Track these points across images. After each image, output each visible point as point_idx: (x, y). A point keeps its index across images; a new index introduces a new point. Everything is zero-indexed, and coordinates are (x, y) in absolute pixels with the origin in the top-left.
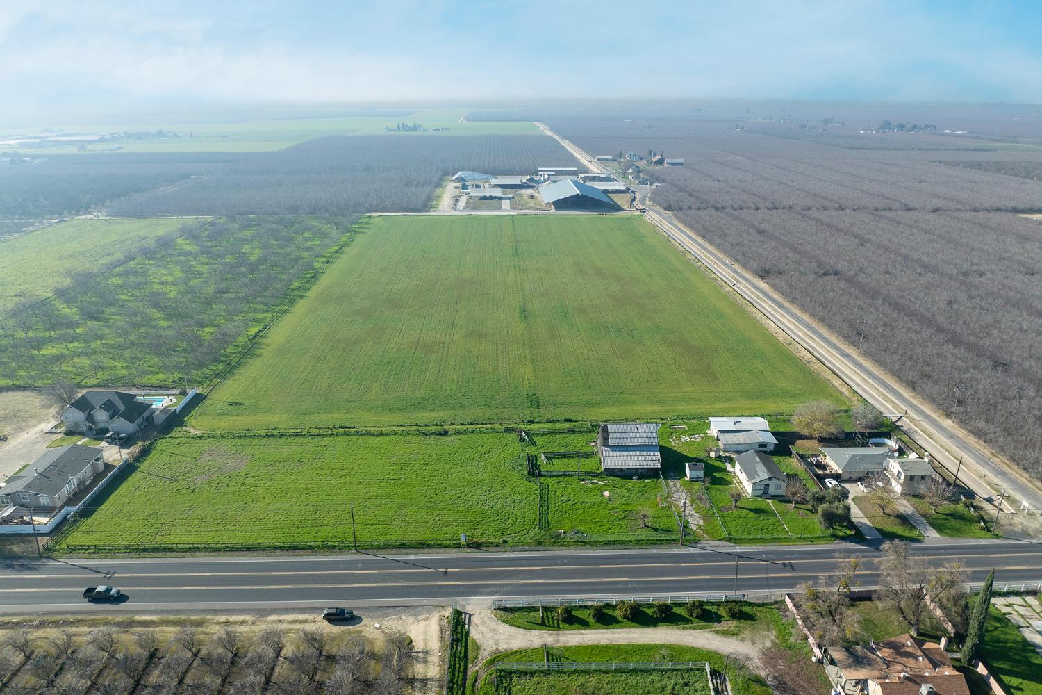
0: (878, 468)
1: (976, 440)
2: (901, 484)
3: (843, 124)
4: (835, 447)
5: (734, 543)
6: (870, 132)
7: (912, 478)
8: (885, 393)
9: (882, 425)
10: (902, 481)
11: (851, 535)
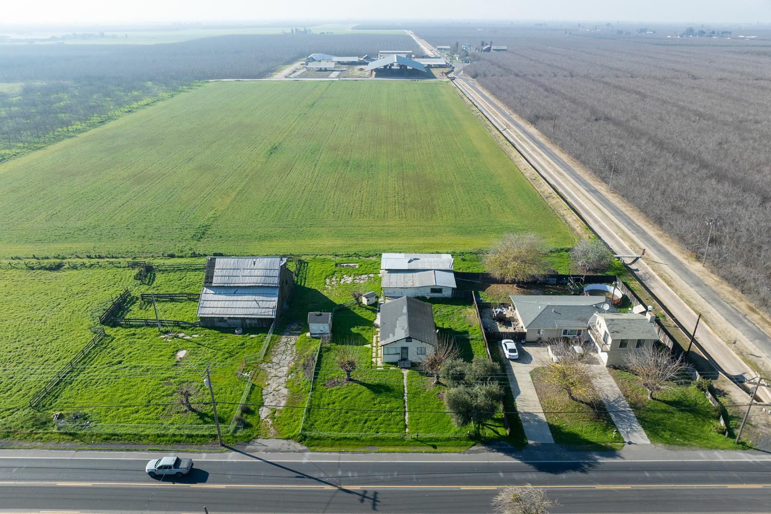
0: (580, 326)
1: (730, 289)
2: (607, 352)
3: (654, 32)
4: (537, 294)
5: (308, 445)
6: (675, 37)
7: (623, 344)
8: (626, 230)
9: (610, 267)
10: (608, 347)
11: (502, 438)
